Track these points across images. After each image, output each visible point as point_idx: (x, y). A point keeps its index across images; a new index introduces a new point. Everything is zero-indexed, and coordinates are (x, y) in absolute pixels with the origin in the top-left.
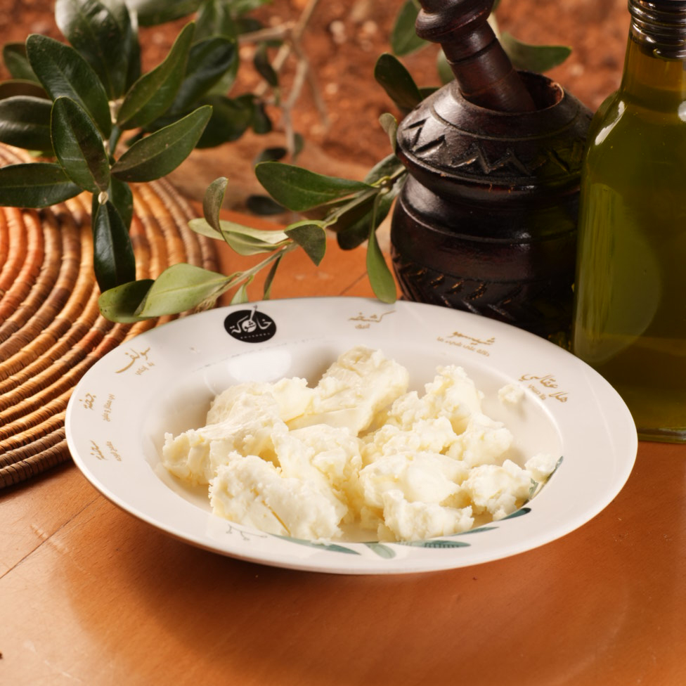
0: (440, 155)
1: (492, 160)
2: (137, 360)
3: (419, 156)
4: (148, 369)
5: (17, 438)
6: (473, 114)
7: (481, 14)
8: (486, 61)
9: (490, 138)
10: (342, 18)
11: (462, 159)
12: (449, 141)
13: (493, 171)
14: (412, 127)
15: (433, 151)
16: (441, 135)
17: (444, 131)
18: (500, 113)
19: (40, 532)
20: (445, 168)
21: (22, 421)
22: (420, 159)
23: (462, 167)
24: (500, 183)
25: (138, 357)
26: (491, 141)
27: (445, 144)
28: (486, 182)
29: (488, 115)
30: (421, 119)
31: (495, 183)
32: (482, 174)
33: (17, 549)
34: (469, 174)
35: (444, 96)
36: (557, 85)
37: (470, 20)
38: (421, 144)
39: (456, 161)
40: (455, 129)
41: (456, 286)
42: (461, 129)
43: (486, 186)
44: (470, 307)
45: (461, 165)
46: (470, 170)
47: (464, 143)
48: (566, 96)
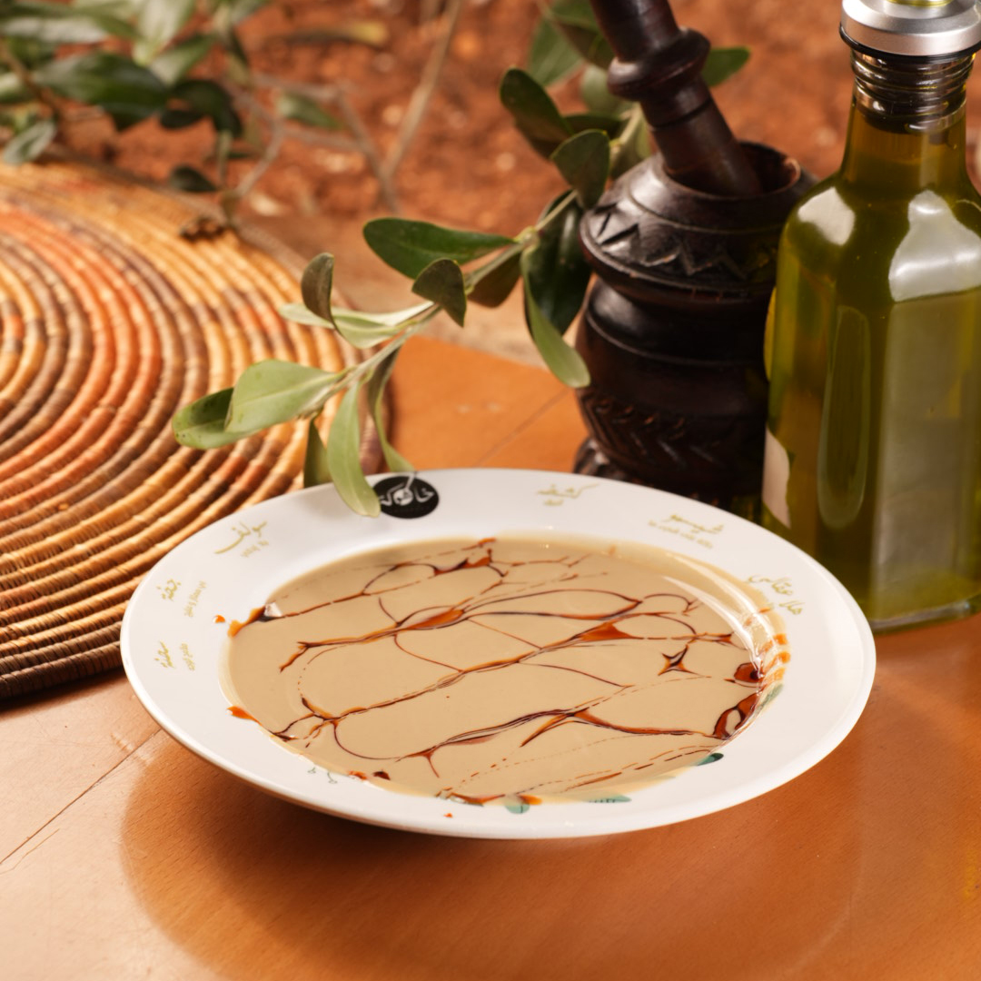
0: (634, 249)
1: (698, 258)
2: (246, 538)
3: (606, 249)
4: (259, 550)
6: (678, 198)
7: (690, 65)
8: (697, 127)
9: (695, 229)
11: (658, 254)
12: (643, 231)
13: (696, 273)
14: (602, 211)
15: (622, 245)
16: (634, 223)
17: (640, 217)
18: (711, 197)
20: (636, 266)
22: (606, 254)
23: (658, 266)
24: (707, 288)
25: (248, 533)
26: (698, 235)
27: (638, 235)
28: (689, 287)
29: (697, 200)
31: (700, 288)
32: (683, 276)
34: (666, 275)
35: (642, 173)
36: (793, 162)
37: (675, 73)
38: (608, 233)
39: (651, 258)
40: (652, 216)
41: (649, 421)
42: (660, 216)
43: (688, 292)
44: (667, 449)
45: (657, 263)
46: (668, 270)
47: (663, 235)
48: (803, 177)
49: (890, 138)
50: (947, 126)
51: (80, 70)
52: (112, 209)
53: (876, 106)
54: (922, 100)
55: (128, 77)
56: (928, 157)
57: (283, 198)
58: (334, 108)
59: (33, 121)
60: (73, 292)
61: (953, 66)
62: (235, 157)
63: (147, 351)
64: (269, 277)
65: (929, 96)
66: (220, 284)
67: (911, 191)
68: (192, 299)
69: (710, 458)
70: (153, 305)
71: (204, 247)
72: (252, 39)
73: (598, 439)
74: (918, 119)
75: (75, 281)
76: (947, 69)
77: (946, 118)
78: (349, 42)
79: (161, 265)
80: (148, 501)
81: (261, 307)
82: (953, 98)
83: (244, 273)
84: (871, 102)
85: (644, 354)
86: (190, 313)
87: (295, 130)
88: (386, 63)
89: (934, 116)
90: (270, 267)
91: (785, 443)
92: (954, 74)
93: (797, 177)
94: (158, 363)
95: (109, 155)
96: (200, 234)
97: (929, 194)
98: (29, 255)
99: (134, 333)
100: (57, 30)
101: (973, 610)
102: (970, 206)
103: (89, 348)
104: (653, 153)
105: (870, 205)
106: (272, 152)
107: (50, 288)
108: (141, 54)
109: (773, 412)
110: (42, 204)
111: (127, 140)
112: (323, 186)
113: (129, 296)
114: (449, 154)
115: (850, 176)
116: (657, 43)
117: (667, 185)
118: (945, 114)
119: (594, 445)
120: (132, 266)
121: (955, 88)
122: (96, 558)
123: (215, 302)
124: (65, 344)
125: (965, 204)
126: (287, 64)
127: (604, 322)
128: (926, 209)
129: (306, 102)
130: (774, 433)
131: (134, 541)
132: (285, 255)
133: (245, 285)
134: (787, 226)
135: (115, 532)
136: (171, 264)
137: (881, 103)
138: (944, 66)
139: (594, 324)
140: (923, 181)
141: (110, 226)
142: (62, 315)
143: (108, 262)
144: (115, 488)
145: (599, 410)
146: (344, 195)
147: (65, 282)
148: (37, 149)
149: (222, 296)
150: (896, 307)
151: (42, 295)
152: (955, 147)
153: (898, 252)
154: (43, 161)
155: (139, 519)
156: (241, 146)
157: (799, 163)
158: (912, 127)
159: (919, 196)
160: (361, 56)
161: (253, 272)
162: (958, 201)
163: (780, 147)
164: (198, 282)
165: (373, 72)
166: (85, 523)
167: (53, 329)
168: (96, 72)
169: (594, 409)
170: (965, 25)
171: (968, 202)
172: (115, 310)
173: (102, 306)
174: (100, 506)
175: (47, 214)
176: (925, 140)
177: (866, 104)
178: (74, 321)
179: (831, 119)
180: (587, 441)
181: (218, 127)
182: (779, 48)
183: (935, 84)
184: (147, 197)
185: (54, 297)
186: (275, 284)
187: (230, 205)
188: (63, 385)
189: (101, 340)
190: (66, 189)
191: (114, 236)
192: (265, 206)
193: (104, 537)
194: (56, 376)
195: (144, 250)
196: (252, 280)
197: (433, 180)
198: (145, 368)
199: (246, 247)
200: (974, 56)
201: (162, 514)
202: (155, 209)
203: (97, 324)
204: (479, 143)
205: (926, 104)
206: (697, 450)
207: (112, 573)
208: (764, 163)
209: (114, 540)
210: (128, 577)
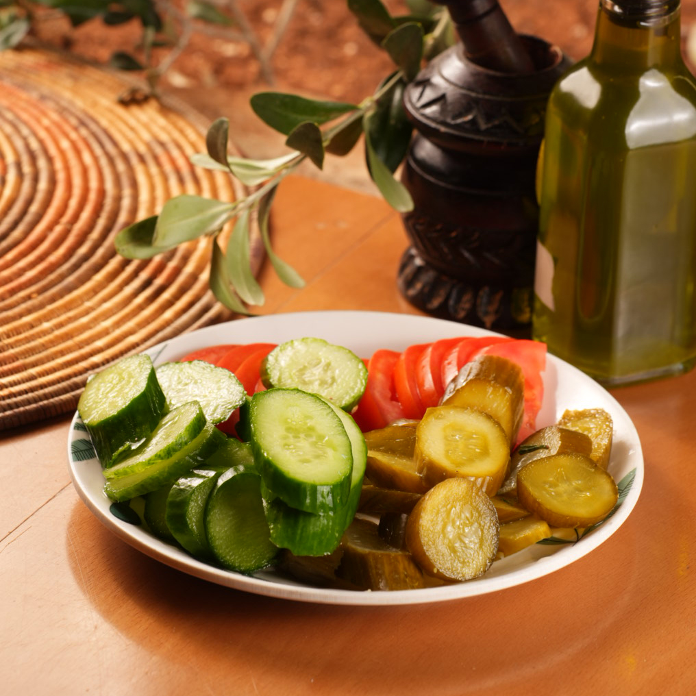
0: (443, 111)
1: (489, 118)
3: (422, 111)
6: (475, 75)
8: (489, 24)
9: (487, 97)
11: (460, 115)
12: (450, 98)
13: (488, 129)
14: (419, 84)
15: (434, 108)
16: (443, 93)
17: (447, 88)
18: (498, 74)
20: (444, 123)
22: (423, 115)
23: (460, 123)
24: (495, 139)
26: (487, 100)
27: (446, 101)
28: (482, 138)
29: (488, 77)
30: (427, 77)
31: (490, 139)
32: (478, 131)
34: (466, 130)
35: (448, 56)
36: (557, 49)
38: (425, 100)
39: (455, 117)
40: (456, 88)
41: (454, 234)
42: (462, 87)
43: (481, 142)
44: (467, 254)
45: (459, 121)
46: (467, 126)
47: (464, 101)
48: (564, 60)
49: (626, 32)
50: (667, 23)
52: (68, 83)
53: (617, 9)
54: (649, 5)
56: (653, 46)
57: (192, 74)
58: (228, 10)
59: (13, 19)
60: (41, 142)
62: (157, 45)
63: (94, 184)
64: (182, 132)
65: (654, 2)
66: (146, 136)
67: (641, 70)
68: (126, 147)
69: (496, 261)
70: (98, 151)
71: (135, 110)
73: (417, 247)
74: (646, 19)
75: (43, 134)
77: (666, 17)
79: (104, 123)
80: (95, 291)
81: (175, 153)
82: (672, 2)
83: (163, 129)
84: (613, 6)
85: (450, 187)
86: (125, 157)
87: (200, 26)
89: (659, 17)
90: (181, 124)
91: (552, 250)
93: (559, 60)
94: (102, 193)
95: (67, 44)
96: (132, 100)
97: (654, 72)
98: (9, 116)
99: (85, 172)
101: (685, 370)
102: (684, 81)
103: (53, 182)
104: (456, 42)
105: (612, 80)
106: (184, 41)
107: (25, 139)
109: (542, 227)
110: (19, 79)
111: (80, 33)
112: (220, 66)
113: (81, 145)
114: (310, 43)
115: (598, 59)
117: (466, 65)
118: (665, 14)
119: (414, 251)
120: (83, 123)
122: (58, 332)
123: (142, 149)
124: (36, 179)
127: (422, 164)
128: (651, 83)
129: (207, 5)
130: (543, 243)
131: (84, 320)
132: (193, 116)
133: (164, 137)
134: (553, 95)
135: (71, 314)
136: (111, 122)
137: (620, 7)
139: (414, 165)
140: (650, 62)
141: (67, 95)
142: (33, 158)
143: (66, 121)
144: (72, 282)
145: (418, 227)
146: (234, 73)
147: (35, 134)
148: (17, 38)
149: (148, 145)
150: (630, 153)
151: (19, 144)
152: (673, 38)
153: (632, 113)
154: (20, 48)
155: (88, 304)
156: (162, 37)
157: (561, 49)
158: (643, 24)
159: (647, 74)
161: (170, 127)
162: (675, 77)
163: (547, 38)
164: (131, 135)
166: (50, 307)
167: (27, 169)
169: (414, 226)
171: (682, 77)
172: (71, 155)
173: (62, 152)
174: (61, 295)
175: (23, 87)
176: (652, 33)
177: (609, 7)
178: (42, 163)
179: (584, 18)
180: (408, 250)
181: (145, 24)
184: (94, 74)
185: (27, 146)
186: (186, 137)
187: (154, 79)
188: (34, 208)
189: (61, 176)
190: (36, 69)
191: (71, 103)
192: (178, 80)
193: (63, 318)
194: (29, 202)
195: (92, 112)
196: (169, 134)
197: (298, 62)
198: (93, 196)
199: (165, 110)
201: (105, 300)
202: (100, 83)
203: (59, 165)
204: (331, 36)
205: (651, 7)
206: (488, 255)
207: (69, 343)
208: (536, 50)
209: (70, 320)
210: (80, 346)
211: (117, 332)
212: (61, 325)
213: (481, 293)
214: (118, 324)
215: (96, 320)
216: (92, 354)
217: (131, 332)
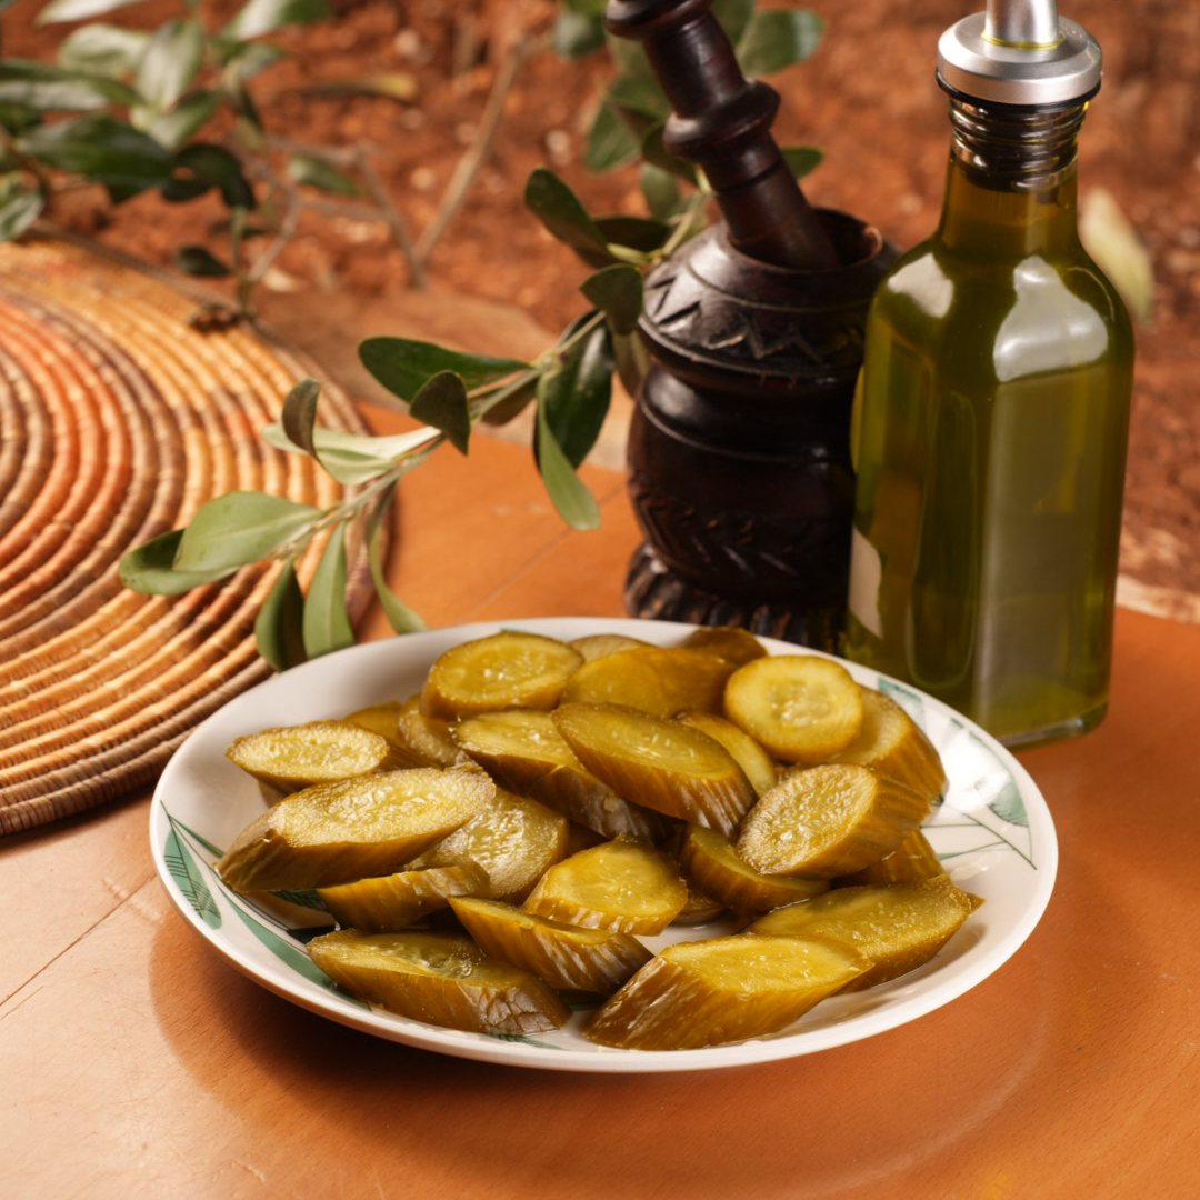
0: (694, 329)
1: (767, 339)
3: (663, 329)
5: (93, 741)
6: (745, 271)
7: (757, 122)
8: (767, 192)
9: (765, 307)
10: (567, 126)
11: (723, 335)
12: (706, 309)
13: (766, 357)
14: (658, 286)
15: (683, 324)
16: (694, 299)
17: (701, 293)
18: (782, 270)
19: (117, 888)
20: (697, 349)
21: (100, 716)
22: (664, 335)
23: (724, 348)
24: (778, 373)
26: (766, 313)
27: (700, 314)
28: (757, 372)
29: (766, 274)
30: (671, 275)
31: (770, 373)
32: (751, 360)
33: (82, 914)
34: (733, 360)
35: (704, 242)
36: (874, 230)
37: (741, 131)
38: (667, 311)
39: (715, 338)
40: (716, 292)
41: (713, 523)
42: (725, 292)
43: (756, 377)
44: (734, 556)
45: (722, 344)
46: (734, 353)
47: (728, 313)
48: (886, 247)
49: (993, 197)
50: (1056, 183)
51: (71, 137)
52: (95, 295)
53: (978, 161)
54: (1030, 154)
55: (124, 144)
56: (1035, 219)
57: (299, 272)
58: (354, 171)
59: (16, 191)
60: (36, 389)
61: (1062, 116)
62: (249, 234)
63: (115, 459)
65: (1036, 150)
66: (209, 383)
67: (1016, 256)
68: (173, 398)
70: (128, 407)
71: (217, 339)
72: (263, 94)
73: (654, 543)
74: (1024, 176)
76: (1057, 119)
77: (1056, 174)
78: (373, 96)
79: (145, 362)
80: (100, 632)
82: (1063, 151)
84: (972, 157)
85: (708, 448)
86: (169, 414)
87: (310, 197)
88: (414, 119)
89: (1043, 172)
91: (877, 544)
92: (1063, 126)
93: (879, 247)
94: (127, 473)
97: (1036, 260)
99: (103, 438)
100: (48, 94)
102: (1082, 274)
104: (714, 220)
105: (971, 273)
106: (289, 225)
108: (140, 118)
110: (15, 289)
111: (122, 211)
112: (343, 258)
114: (486, 222)
115: (948, 239)
116: (721, 97)
117: (732, 258)
118: (1053, 170)
119: (649, 551)
120: (109, 361)
121: (1066, 141)
122: (34, 697)
125: (1077, 272)
126: (303, 120)
128: (1031, 276)
129: (321, 165)
130: (863, 531)
131: (79, 678)
133: (238, 386)
134: (876, 301)
135: (58, 668)
137: (983, 158)
138: (1053, 116)
139: (650, 415)
140: (1030, 245)
141: (90, 314)
142: (22, 417)
143: (83, 357)
144: (63, 617)
146: (367, 268)
148: (25, 222)
150: (1001, 389)
152: (1067, 206)
153: (1004, 327)
154: (27, 239)
155: (87, 652)
156: (254, 220)
157: (881, 232)
158: (1020, 184)
159: (1025, 262)
160: (386, 111)
162: (1071, 269)
163: (859, 214)
164: (184, 380)
165: (400, 129)
166: (24, 657)
168: (90, 139)
169: (650, 511)
170: (1077, 69)
171: (1080, 269)
172: (82, 412)
173: (69, 406)
174: (44, 637)
175: (19, 301)
177: (966, 159)
178: (34, 423)
179: (918, 184)
180: (641, 548)
181: (229, 200)
182: (858, 104)
183: (1044, 136)
187: (245, 290)
190: (45, 272)
192: (277, 281)
193: (45, 673)
197: (468, 252)
198: (111, 478)
200: (1086, 105)
201: (114, 647)
203: (61, 427)
205: (1033, 159)
206: (766, 557)
207: (52, 714)
208: (842, 231)
209: (56, 677)
210: (68, 719)
211: (131, 699)
212: (40, 685)
213: (756, 616)
214: (132, 686)
215: (97, 679)
216: (86, 733)
217: (154, 699)
